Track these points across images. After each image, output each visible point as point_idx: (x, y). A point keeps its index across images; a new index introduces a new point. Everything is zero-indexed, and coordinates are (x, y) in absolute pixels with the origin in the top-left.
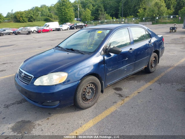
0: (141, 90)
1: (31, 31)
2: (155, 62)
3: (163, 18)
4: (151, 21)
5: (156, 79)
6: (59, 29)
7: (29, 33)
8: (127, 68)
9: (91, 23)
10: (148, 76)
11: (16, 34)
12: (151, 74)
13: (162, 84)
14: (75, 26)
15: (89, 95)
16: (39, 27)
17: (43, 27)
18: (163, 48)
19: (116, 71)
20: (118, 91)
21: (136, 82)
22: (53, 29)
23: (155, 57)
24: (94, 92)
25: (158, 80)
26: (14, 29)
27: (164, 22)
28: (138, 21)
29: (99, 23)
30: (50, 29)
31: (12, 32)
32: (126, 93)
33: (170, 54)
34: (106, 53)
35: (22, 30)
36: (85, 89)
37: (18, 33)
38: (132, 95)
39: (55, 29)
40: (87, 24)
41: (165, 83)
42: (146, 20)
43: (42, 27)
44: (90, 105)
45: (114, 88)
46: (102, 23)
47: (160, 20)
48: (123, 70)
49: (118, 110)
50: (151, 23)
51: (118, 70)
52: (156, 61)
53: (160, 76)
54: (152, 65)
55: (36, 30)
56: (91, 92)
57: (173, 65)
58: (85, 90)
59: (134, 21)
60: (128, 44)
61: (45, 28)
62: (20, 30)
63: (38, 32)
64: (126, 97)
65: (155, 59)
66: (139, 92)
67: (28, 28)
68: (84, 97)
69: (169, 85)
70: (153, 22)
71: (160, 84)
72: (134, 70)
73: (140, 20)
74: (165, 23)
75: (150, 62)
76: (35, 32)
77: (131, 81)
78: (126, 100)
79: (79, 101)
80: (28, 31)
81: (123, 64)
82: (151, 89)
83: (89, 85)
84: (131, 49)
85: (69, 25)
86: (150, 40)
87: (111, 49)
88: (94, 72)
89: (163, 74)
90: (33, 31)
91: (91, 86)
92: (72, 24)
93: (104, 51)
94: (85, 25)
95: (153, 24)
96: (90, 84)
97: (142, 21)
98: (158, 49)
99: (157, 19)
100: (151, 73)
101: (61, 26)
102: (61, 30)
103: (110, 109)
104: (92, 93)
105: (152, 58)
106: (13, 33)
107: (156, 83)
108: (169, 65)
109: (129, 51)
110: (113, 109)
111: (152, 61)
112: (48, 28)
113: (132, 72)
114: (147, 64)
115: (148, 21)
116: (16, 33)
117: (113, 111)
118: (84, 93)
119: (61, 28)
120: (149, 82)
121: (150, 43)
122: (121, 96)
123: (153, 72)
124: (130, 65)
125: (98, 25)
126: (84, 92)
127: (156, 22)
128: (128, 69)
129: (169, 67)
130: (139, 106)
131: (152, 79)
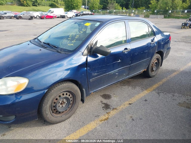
0: (134, 100)
1: (34, 17)
2: (157, 65)
3: (176, 12)
4: (163, 14)
5: (155, 86)
6: (64, 16)
7: (31, 18)
8: (119, 72)
9: (98, 12)
10: (146, 81)
11: (17, 19)
12: (150, 79)
13: (161, 94)
14: (82, 14)
15: (63, 106)
16: (43, 13)
17: (48, 13)
18: (169, 49)
19: (103, 76)
20: (105, 99)
21: (130, 88)
22: (57, 16)
23: (158, 59)
24: (70, 102)
25: (158, 88)
26: (16, 13)
27: (176, 16)
28: (149, 13)
29: (107, 13)
30: (54, 16)
31: (13, 15)
32: (115, 103)
33: (177, 54)
34: (90, 54)
35: (24, 15)
36: (57, 99)
37: (20, 18)
38: (121, 107)
39: (60, 16)
40: (94, 13)
41: (165, 93)
42: (158, 13)
43: (46, 13)
44: (63, 119)
45: (102, 95)
46: (110, 13)
47: (173, 14)
48: (114, 75)
49: (98, 128)
50: (163, 16)
51: (107, 75)
52: (159, 63)
53: (161, 83)
54: (152, 69)
55: (40, 16)
56: (65, 103)
57: (178, 68)
58: (56, 101)
59: (145, 13)
60: (123, 42)
61: (49, 14)
62: (21, 14)
63: (42, 18)
64: (114, 109)
65: (157, 61)
66: (130, 103)
67: (31, 12)
68: (54, 110)
69: (170, 95)
70: (165, 15)
71: (158, 93)
72: (128, 75)
73: (151, 12)
74: (178, 18)
75: (151, 64)
76: (38, 17)
77: (124, 87)
78: (113, 113)
79: (47, 114)
80: (30, 16)
81: (114, 67)
82: (146, 100)
83: (63, 94)
84: (126, 49)
85: (75, 13)
86: (154, 39)
87: (97, 48)
88: (70, 78)
89: (164, 80)
90: (35, 16)
91: (65, 96)
92: (79, 12)
93: (88, 50)
94: (92, 13)
95: (165, 17)
96: (65, 93)
97: (153, 13)
98: (162, 50)
99: (170, 13)
100: (150, 77)
101: (66, 14)
102: (66, 17)
103: (88, 126)
104: (67, 104)
105: (154, 60)
106: (15, 17)
107: (154, 92)
108: (173, 68)
109: (122, 52)
110: (92, 126)
111: (153, 64)
112: (52, 15)
113: (126, 76)
114: (147, 66)
115: (160, 14)
116: (18, 17)
117: (91, 130)
118: (54, 105)
119: (65, 15)
120: (146, 89)
121: (153, 42)
122: (107, 107)
123: (154, 76)
124: (123, 69)
125: (106, 14)
126: (55, 103)
127: (169, 16)
128: (121, 73)
129: (174, 71)
130: (126, 124)
131: (150, 85)
